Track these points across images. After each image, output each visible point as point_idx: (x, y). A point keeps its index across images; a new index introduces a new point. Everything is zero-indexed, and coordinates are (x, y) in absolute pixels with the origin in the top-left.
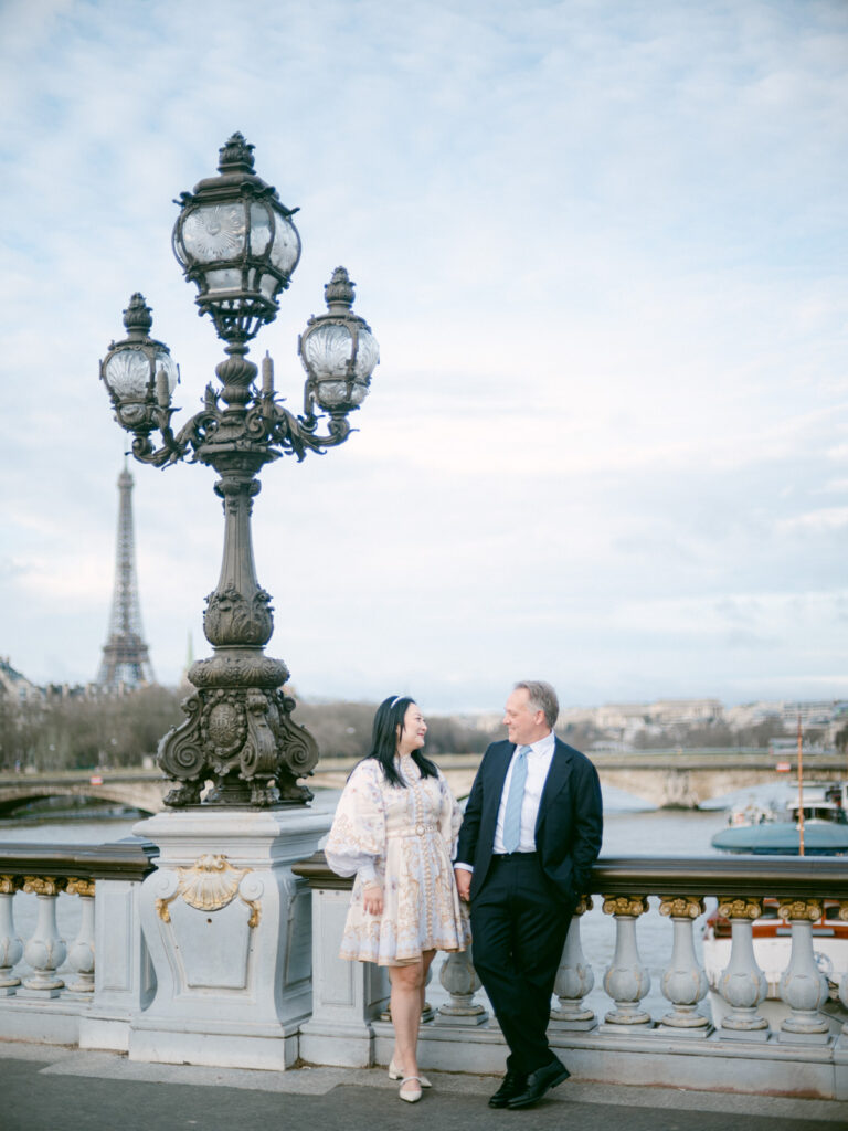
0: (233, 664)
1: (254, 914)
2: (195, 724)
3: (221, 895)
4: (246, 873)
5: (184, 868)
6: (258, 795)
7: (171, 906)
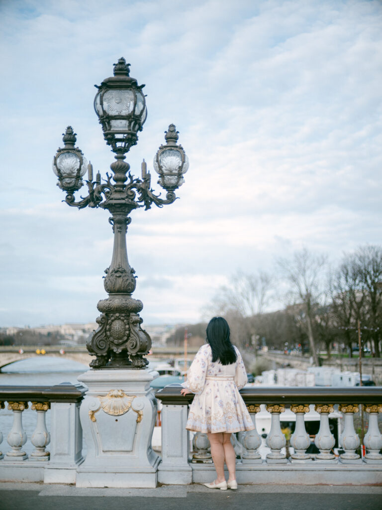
0: (124, 302)
1: (140, 416)
2: (104, 329)
3: (123, 408)
4: (134, 398)
5: (102, 396)
6: (138, 362)
7: (96, 414)
